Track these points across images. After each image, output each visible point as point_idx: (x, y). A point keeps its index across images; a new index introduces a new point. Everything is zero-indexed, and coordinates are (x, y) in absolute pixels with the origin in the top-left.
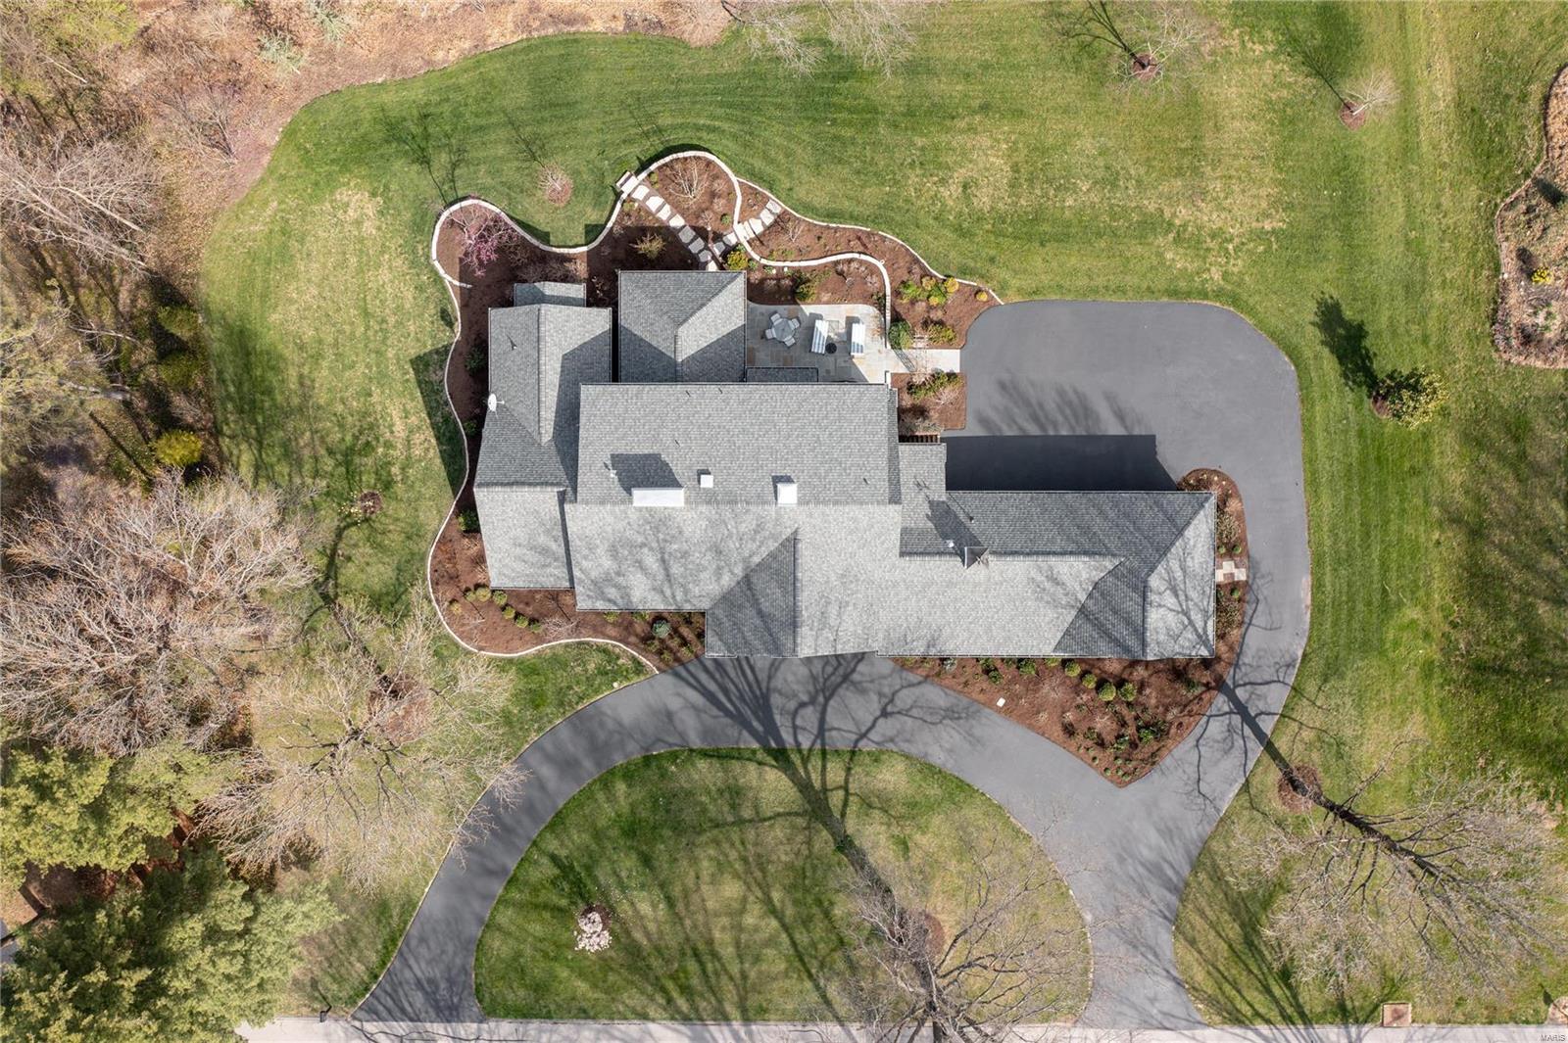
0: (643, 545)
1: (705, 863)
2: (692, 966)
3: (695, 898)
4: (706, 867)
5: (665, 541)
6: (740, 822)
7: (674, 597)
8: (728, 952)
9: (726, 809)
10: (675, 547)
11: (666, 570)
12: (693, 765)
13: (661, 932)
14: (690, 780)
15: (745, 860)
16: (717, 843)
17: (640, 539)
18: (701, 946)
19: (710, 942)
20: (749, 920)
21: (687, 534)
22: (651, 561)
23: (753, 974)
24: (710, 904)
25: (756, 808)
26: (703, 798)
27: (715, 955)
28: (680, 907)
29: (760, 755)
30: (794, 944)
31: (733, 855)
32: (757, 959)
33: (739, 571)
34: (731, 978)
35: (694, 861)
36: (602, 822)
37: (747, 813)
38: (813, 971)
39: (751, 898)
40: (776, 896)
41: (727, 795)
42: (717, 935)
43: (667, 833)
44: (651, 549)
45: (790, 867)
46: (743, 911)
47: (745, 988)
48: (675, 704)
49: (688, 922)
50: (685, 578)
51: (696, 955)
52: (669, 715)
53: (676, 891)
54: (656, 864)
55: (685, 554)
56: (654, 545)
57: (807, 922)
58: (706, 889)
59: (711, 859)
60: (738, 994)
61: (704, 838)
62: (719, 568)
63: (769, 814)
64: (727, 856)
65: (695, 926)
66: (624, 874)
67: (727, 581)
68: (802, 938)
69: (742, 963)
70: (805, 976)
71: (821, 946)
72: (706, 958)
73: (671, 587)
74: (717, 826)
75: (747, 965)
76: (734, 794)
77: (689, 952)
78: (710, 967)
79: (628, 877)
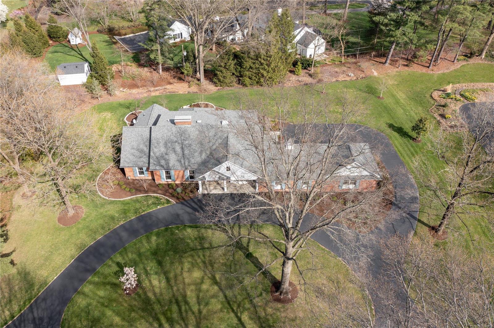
0: (176, 142)
1: (186, 264)
2: (175, 308)
3: (180, 278)
4: (186, 266)
5: (184, 140)
6: (203, 248)
7: (185, 163)
8: (192, 300)
9: (197, 244)
10: (187, 142)
11: (183, 152)
12: (185, 230)
13: (161, 294)
14: (183, 234)
15: (204, 262)
16: (192, 256)
17: (175, 139)
18: (180, 298)
19: (185, 296)
20: (204, 287)
21: (191, 137)
22: (178, 148)
23: (204, 312)
24: (187, 281)
25: (210, 244)
26: (188, 241)
27: (187, 303)
28: (172, 282)
29: (214, 227)
30: (226, 297)
31: (199, 261)
32: (207, 304)
33: (208, 153)
34: (193, 313)
35: (181, 263)
36: (142, 250)
37: (206, 245)
38: (235, 308)
39: (206, 277)
40: (218, 277)
41: (198, 239)
42: (189, 293)
43: (171, 253)
44: (179, 143)
45: (225, 264)
46: (202, 282)
47: (200, 318)
48: (180, 212)
49: (175, 288)
50: (189, 155)
51: (177, 302)
52: (178, 215)
53: (171, 275)
54: (164, 264)
55: (190, 145)
56: (180, 142)
57: (231, 287)
58: (185, 275)
59: (189, 262)
60: (196, 321)
61: (186, 255)
62: (201, 151)
63: (216, 246)
64: (196, 261)
65: (178, 290)
66: (148, 268)
67: (204, 156)
68: (229, 293)
69: (199, 305)
70: (230, 310)
71: (239, 297)
72: (182, 304)
73: (184, 159)
74: (193, 250)
75: (202, 307)
76: (201, 239)
77: (174, 301)
78: (183, 308)
79: (150, 270)
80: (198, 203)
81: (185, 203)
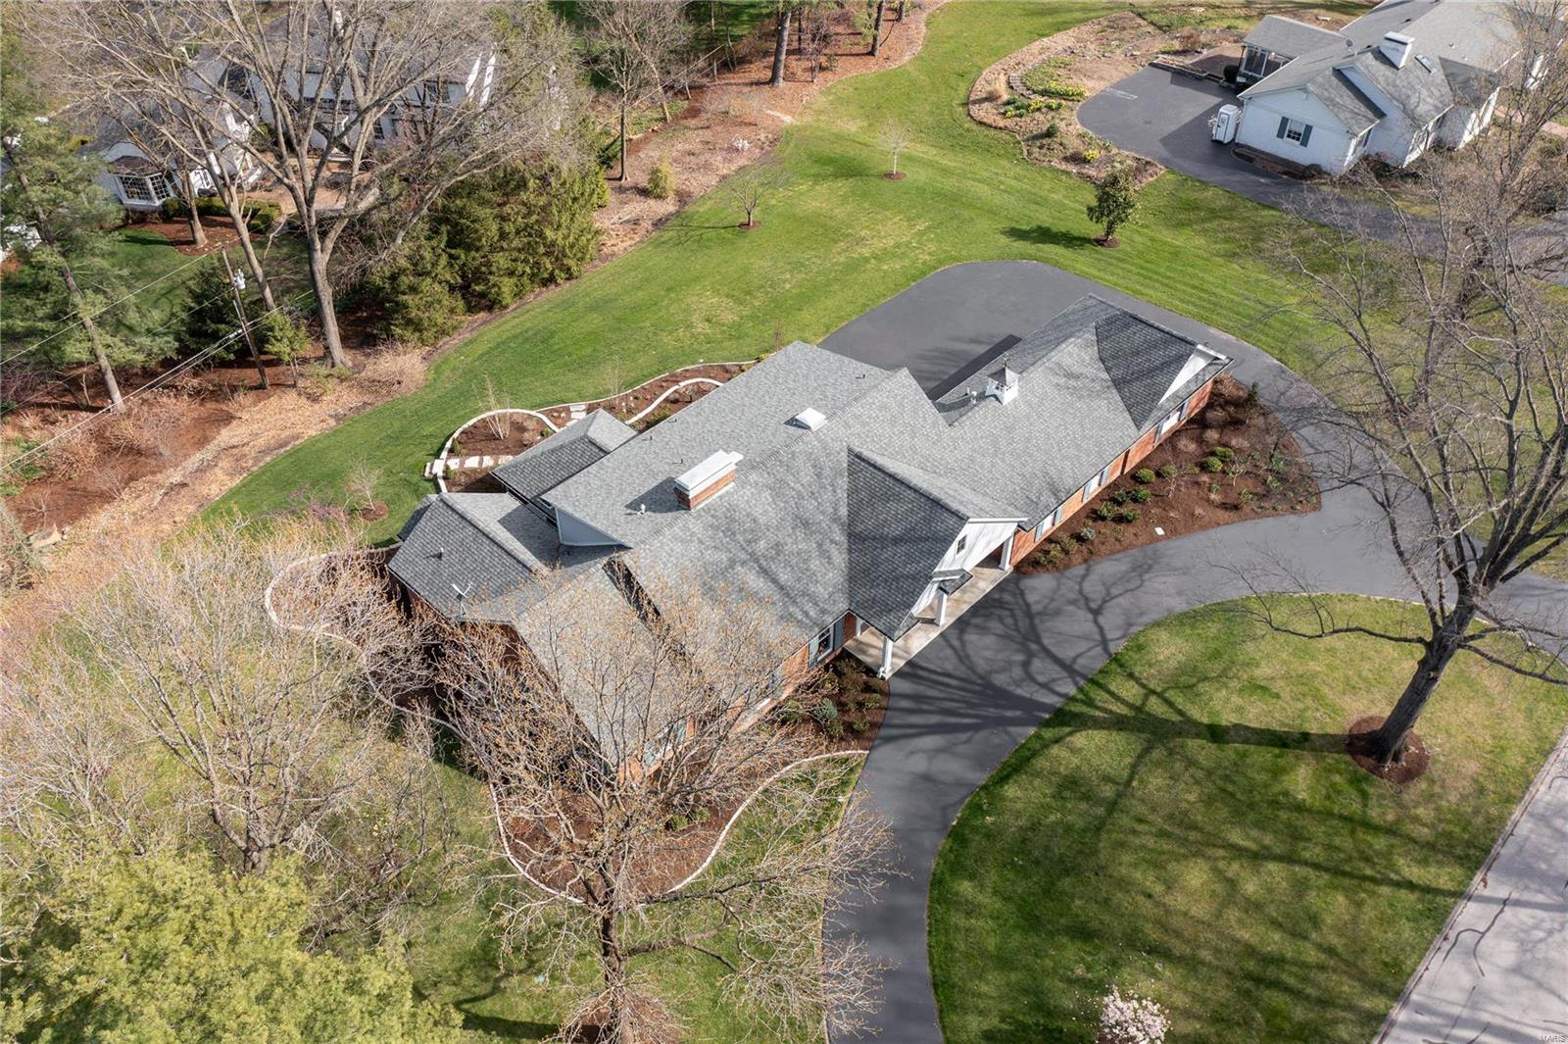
0: (732, 563)
1: (1138, 875)
2: (1276, 999)
3: (1176, 922)
4: (1147, 879)
5: (749, 542)
6: (1112, 806)
7: (806, 614)
8: (1275, 942)
9: (1084, 806)
10: (762, 544)
11: (775, 581)
12: (1003, 799)
13: (1194, 996)
14: (1018, 815)
15: (1162, 834)
16: (1122, 845)
17: (724, 557)
18: (1251, 965)
19: (1250, 951)
20: (1251, 887)
21: (762, 520)
22: (754, 581)
23: (1334, 940)
24: (1200, 910)
25: (1107, 779)
26: (1052, 818)
27: (1278, 961)
28: (1179, 948)
29: (1048, 734)
30: (1316, 866)
31: (1150, 842)
32: (1315, 920)
33: (839, 536)
34: (1322, 968)
35: (1124, 884)
36: (991, 943)
37: (1108, 791)
38: (1369, 872)
39: (1221, 865)
40: (1236, 836)
41: (1067, 794)
42: (1245, 935)
43: (1066, 883)
44: (743, 563)
45: (1209, 801)
46: (1232, 884)
47: (1346, 962)
48: (919, 764)
49: (1205, 955)
50: (799, 580)
51: (1258, 980)
52: (926, 778)
53: (1153, 934)
54: (1095, 924)
55: (778, 547)
56: (743, 556)
57: (1296, 835)
58: (1177, 901)
59: (1135, 866)
60: (1351, 977)
61: (1103, 857)
62: (820, 545)
63: (1125, 774)
64: (1143, 847)
65: (1217, 951)
66: (1080, 971)
67: (840, 558)
68: (1312, 852)
69: (1305, 938)
70: (1368, 885)
71: (1337, 841)
72: (1271, 972)
73: (794, 602)
74: (1099, 829)
75: (1314, 935)
76: (1071, 785)
77: (1249, 985)
78: (1291, 981)
79: (1089, 969)
80: (925, 707)
81: (894, 732)
